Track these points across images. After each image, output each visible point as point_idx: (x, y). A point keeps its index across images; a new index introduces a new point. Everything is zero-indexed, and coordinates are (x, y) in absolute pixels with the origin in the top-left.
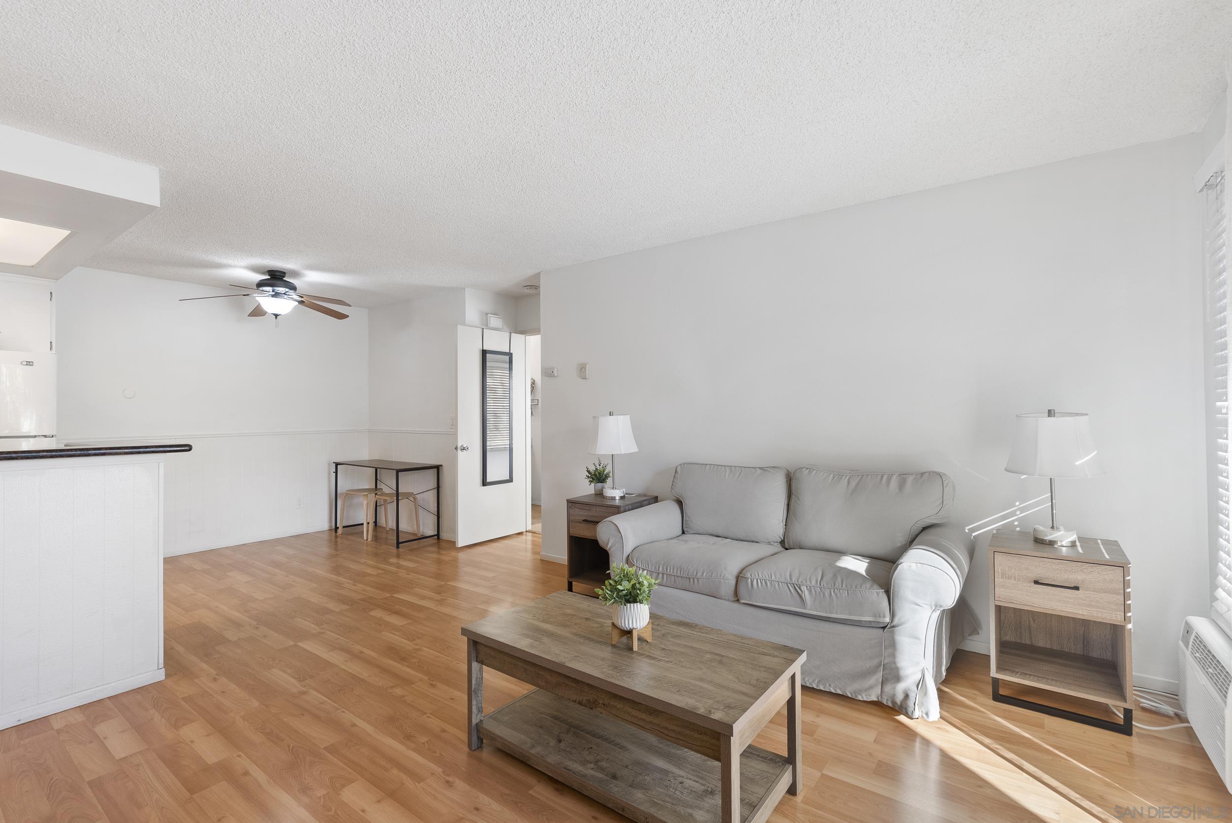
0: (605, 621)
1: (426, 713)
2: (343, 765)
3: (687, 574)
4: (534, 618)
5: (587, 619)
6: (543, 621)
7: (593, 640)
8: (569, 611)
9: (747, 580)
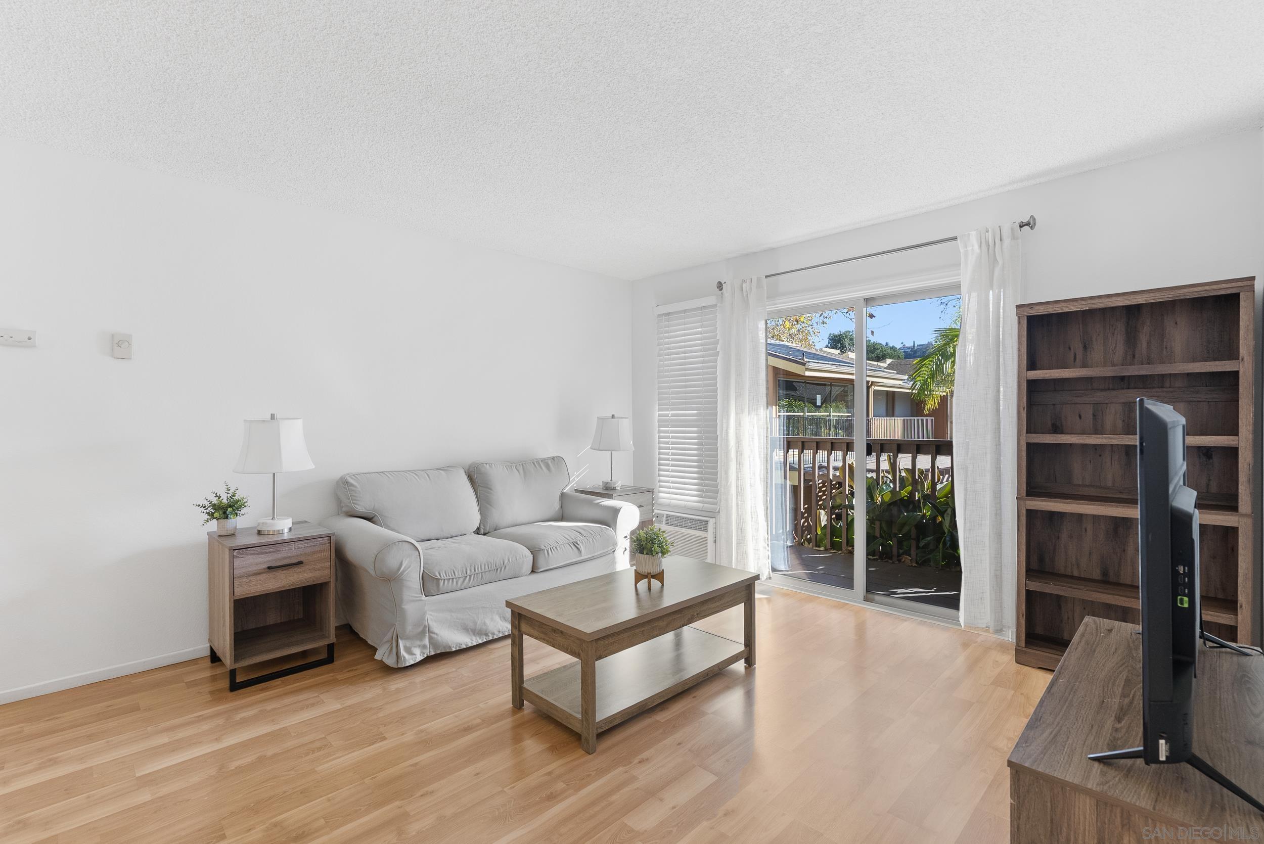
3: (495, 566)
9: (544, 551)
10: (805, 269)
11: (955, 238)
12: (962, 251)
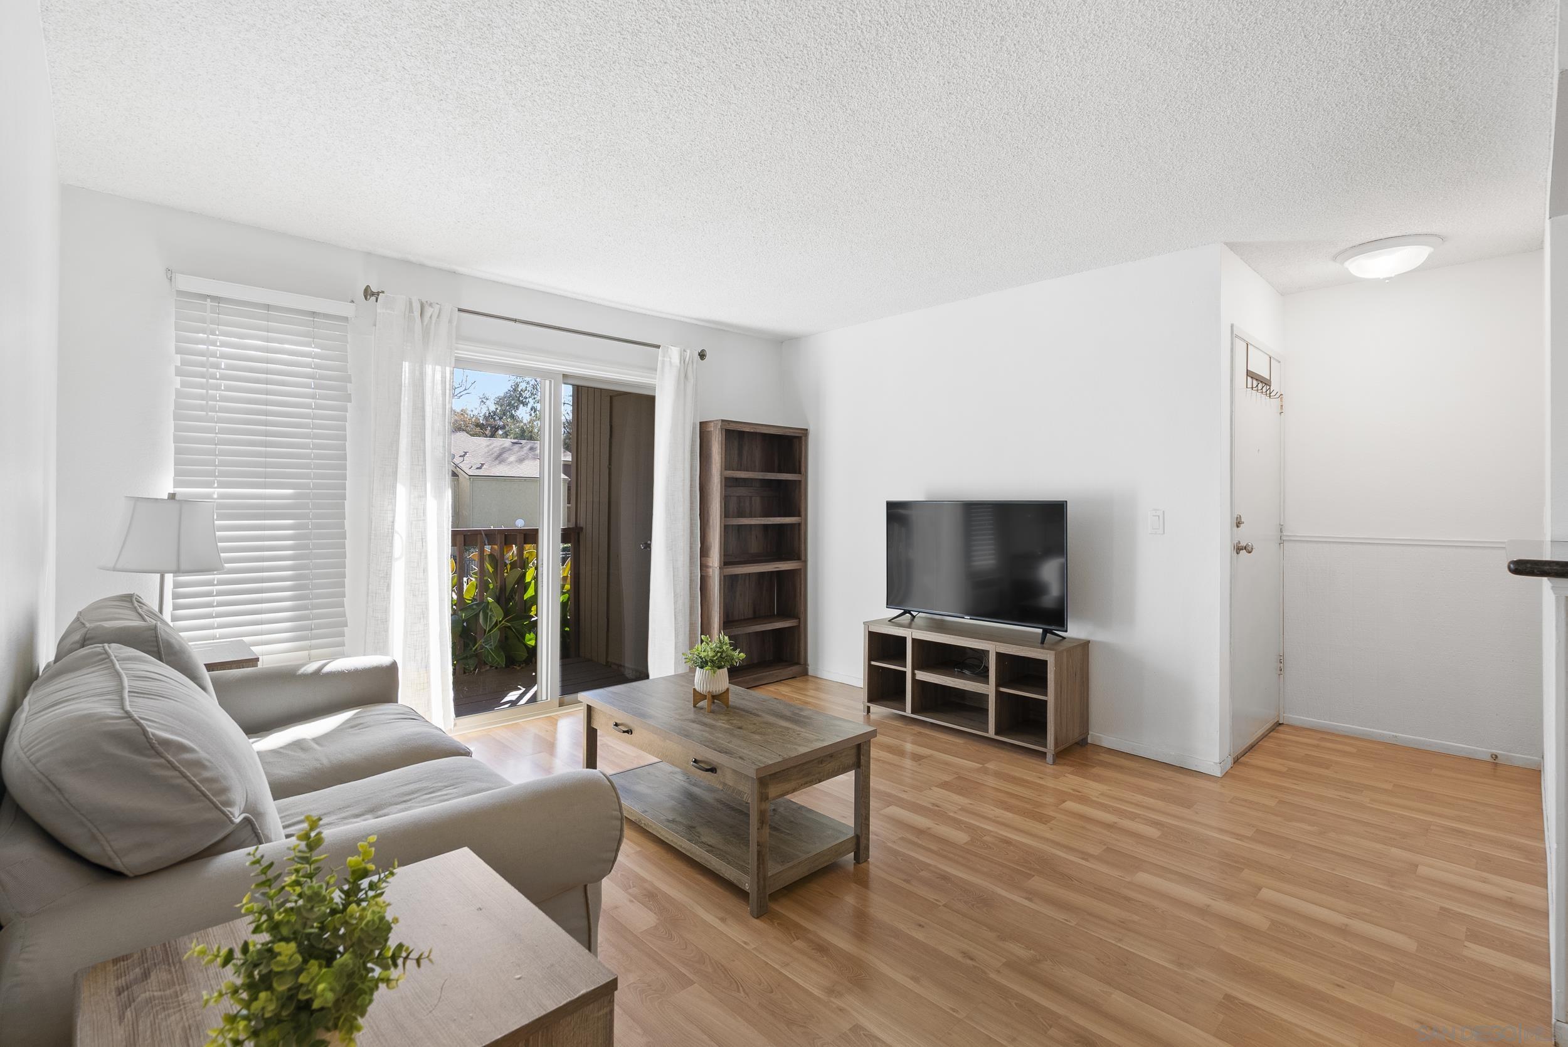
0: (723, 725)
1: (945, 906)
2: (994, 858)
4: (798, 733)
5: (740, 728)
6: (788, 729)
7: (744, 711)
8: (757, 737)
10: (515, 321)
11: (658, 347)
12: (660, 358)
